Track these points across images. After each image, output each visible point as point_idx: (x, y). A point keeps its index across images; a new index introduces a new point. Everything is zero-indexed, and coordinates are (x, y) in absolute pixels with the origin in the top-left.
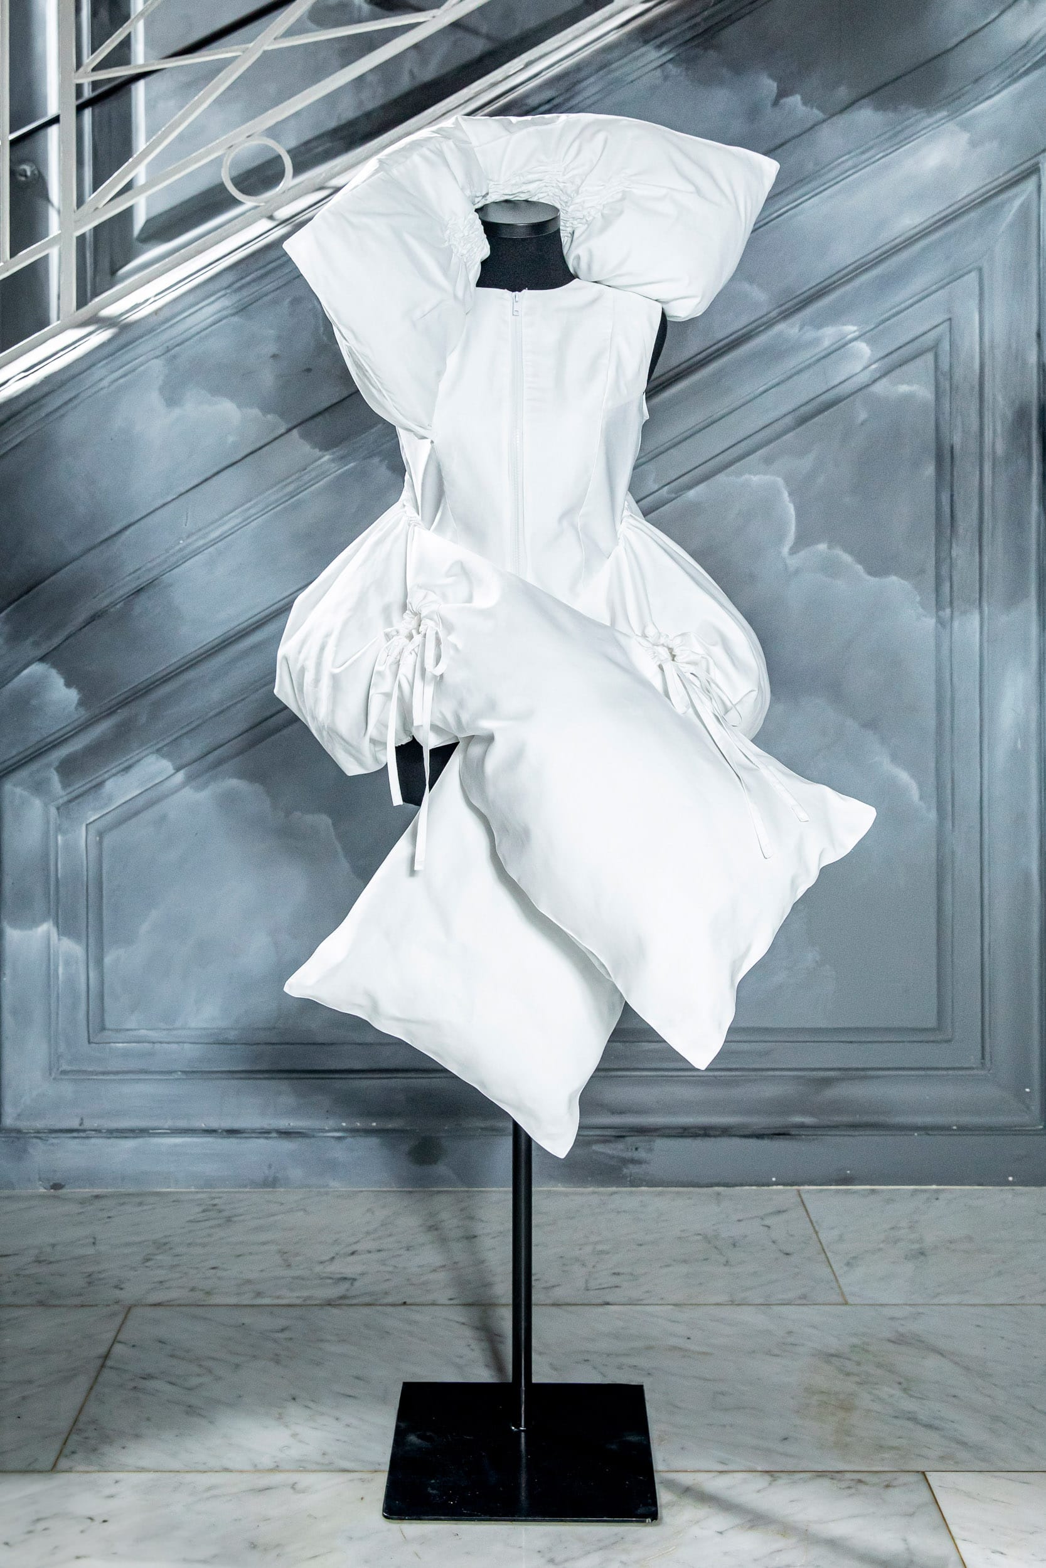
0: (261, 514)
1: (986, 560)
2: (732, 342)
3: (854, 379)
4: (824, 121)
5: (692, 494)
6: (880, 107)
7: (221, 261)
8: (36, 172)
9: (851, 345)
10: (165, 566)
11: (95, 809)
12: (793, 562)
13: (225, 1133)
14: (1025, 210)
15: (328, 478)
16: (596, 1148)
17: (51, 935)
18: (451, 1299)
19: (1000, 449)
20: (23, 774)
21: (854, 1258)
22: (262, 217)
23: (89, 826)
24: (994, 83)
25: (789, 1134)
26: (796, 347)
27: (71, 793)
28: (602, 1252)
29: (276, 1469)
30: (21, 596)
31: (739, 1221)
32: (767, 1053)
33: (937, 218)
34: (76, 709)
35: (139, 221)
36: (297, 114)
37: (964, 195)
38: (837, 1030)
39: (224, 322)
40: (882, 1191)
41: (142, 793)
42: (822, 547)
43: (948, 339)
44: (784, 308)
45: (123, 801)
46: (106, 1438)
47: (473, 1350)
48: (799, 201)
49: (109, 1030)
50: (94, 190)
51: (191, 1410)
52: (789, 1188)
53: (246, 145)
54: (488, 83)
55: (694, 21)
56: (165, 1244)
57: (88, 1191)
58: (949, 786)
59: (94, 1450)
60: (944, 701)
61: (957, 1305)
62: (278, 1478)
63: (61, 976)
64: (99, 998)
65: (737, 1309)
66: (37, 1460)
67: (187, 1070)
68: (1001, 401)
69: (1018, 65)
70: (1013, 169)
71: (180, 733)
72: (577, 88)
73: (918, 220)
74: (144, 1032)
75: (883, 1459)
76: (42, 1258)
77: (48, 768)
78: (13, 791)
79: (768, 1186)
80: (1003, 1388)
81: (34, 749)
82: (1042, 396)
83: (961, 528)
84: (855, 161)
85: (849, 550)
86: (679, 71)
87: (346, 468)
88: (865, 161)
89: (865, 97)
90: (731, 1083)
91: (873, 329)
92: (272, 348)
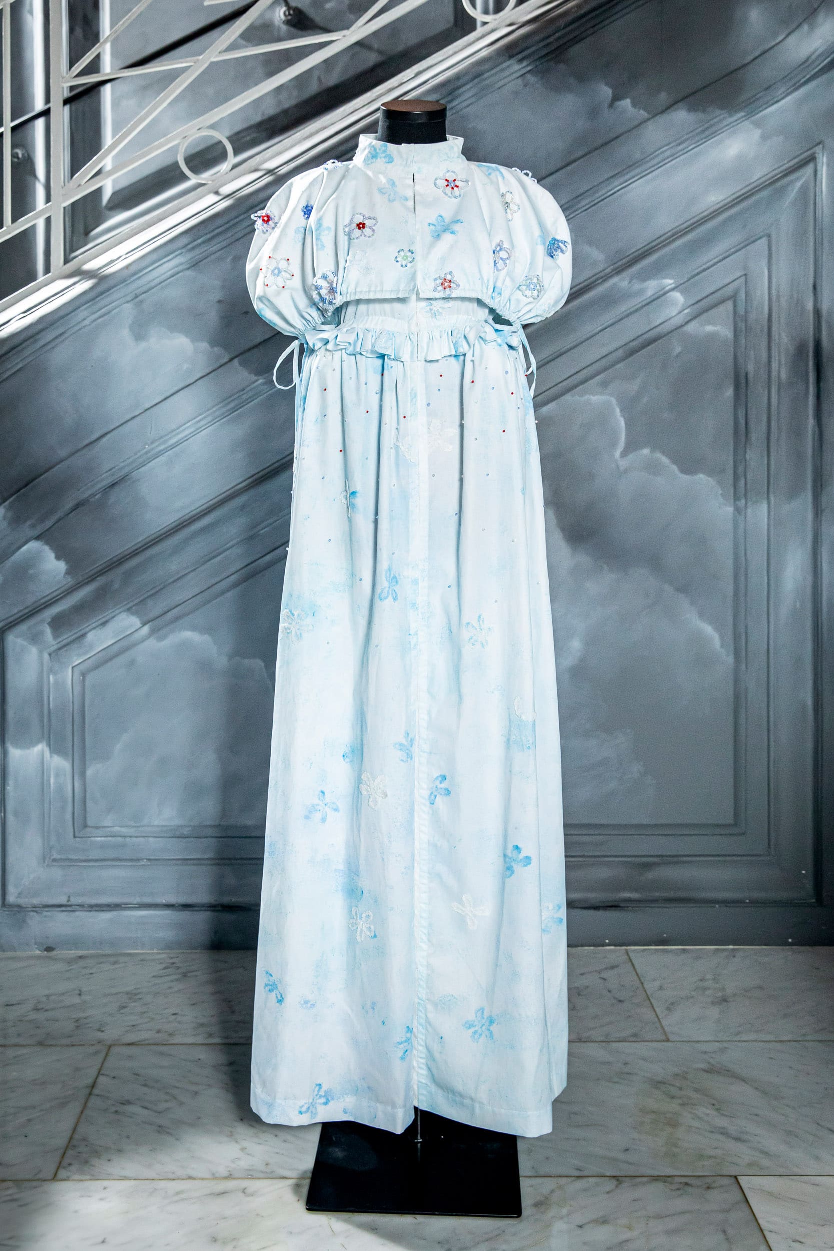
0: (210, 424)
1: (772, 463)
3: (666, 324)
4: (648, 119)
5: (545, 410)
6: (692, 109)
7: (178, 227)
8: (26, 155)
9: (668, 294)
10: (134, 465)
11: (79, 655)
12: (623, 463)
13: (181, 908)
14: (804, 191)
15: (261, 397)
17: (45, 753)
19: (784, 376)
20: (23, 627)
21: (672, 1004)
22: (210, 192)
23: (75, 669)
24: (781, 90)
25: (619, 907)
26: (627, 295)
27: (59, 642)
29: (230, 1177)
30: (21, 489)
31: (582, 974)
32: (602, 844)
33: (734, 197)
34: (64, 577)
35: (106, 196)
37: (756, 178)
38: (656, 826)
39: (180, 274)
40: (692, 950)
41: (115, 643)
42: (646, 451)
43: (744, 290)
44: (616, 266)
45: (101, 648)
46: (96, 1153)
48: (629, 182)
49: (90, 827)
51: (161, 1129)
52: (618, 948)
53: (197, 136)
54: (387, 88)
55: (548, 41)
56: (136, 994)
57: (74, 953)
58: (744, 636)
59: (86, 1162)
60: (740, 571)
61: (753, 1041)
62: (230, 1185)
63: (52, 788)
64: (82, 802)
65: (585, 1045)
66: (40, 1171)
67: (151, 858)
68: (785, 339)
69: (800, 76)
70: (794, 158)
71: (145, 596)
72: (457, 93)
73: (721, 197)
74: (117, 829)
75: (703, 1166)
76: (40, 1007)
77: (43, 623)
78: (14, 641)
79: (603, 946)
80: (794, 1108)
81: (30, 609)
82: (817, 335)
83: (754, 437)
84: (673, 151)
85: (665, 453)
86: (536, 79)
87: (275, 390)
88: (681, 151)
89: (680, 101)
90: (575, 867)
91: (686, 282)
92: (217, 295)
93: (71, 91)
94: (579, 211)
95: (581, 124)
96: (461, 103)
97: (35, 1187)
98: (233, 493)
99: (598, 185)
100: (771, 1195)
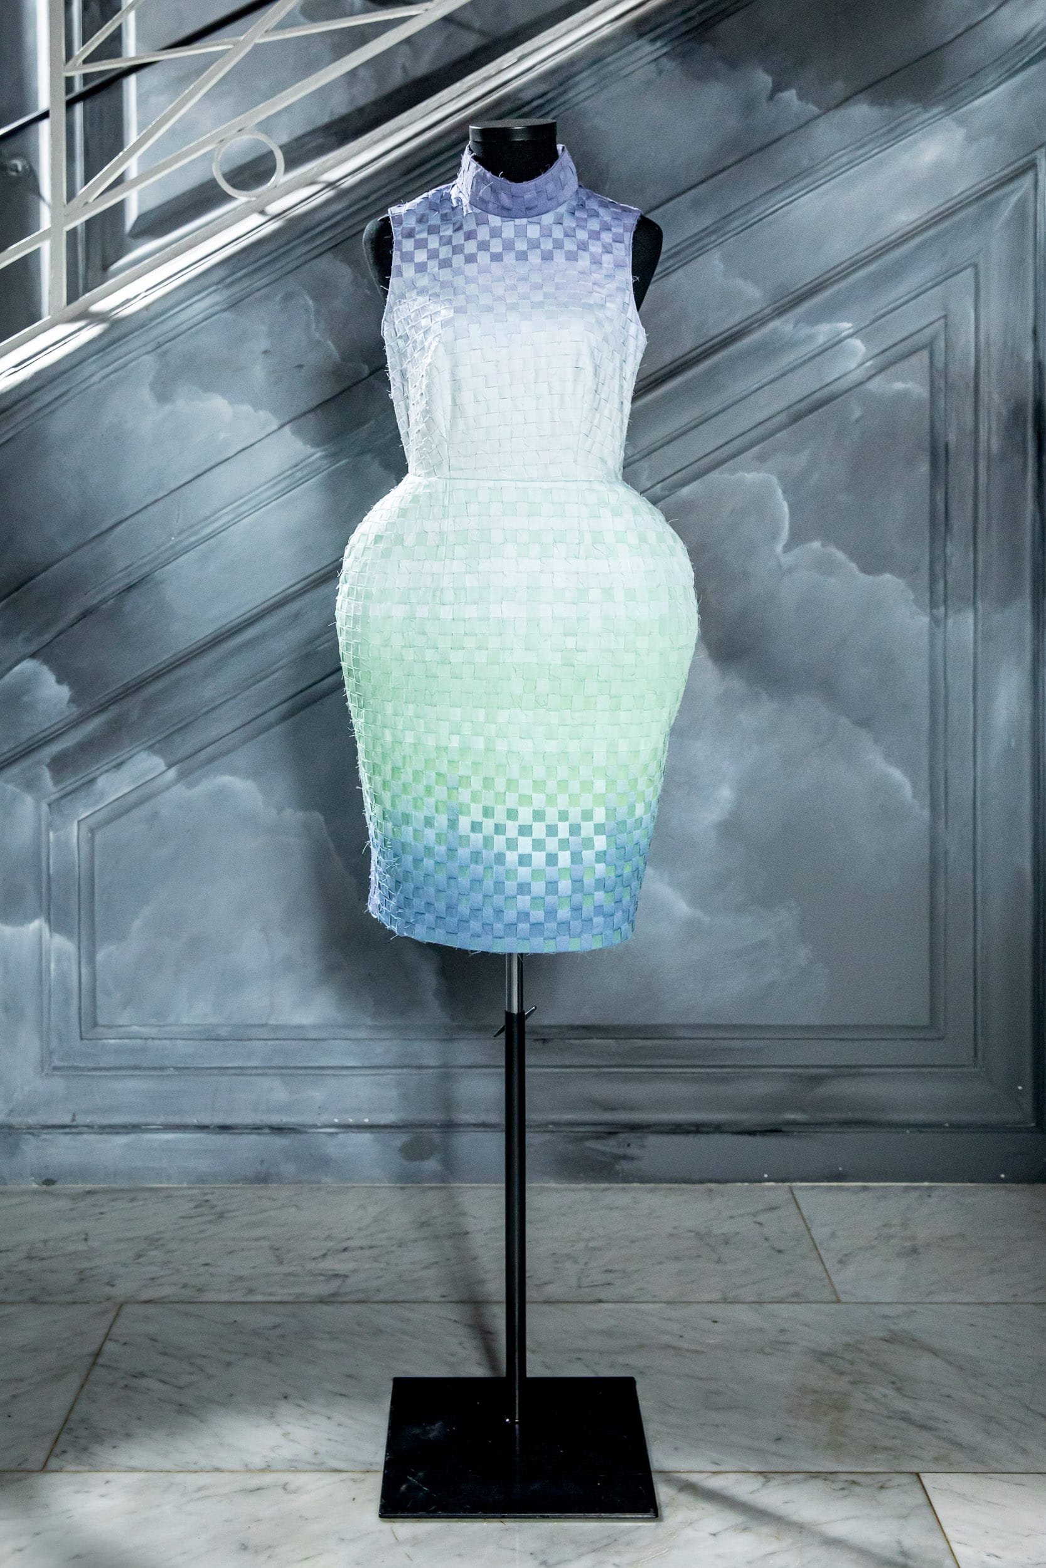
1: (980, 560)
2: (726, 338)
3: (842, 380)
4: (819, 116)
5: (685, 491)
6: (875, 102)
7: (213, 256)
8: (27, 167)
9: (845, 342)
10: (157, 562)
11: (86, 806)
12: (787, 560)
13: (217, 1129)
14: (1021, 208)
15: (320, 476)
16: (588, 1144)
17: (43, 931)
18: (444, 1296)
19: (995, 445)
20: (14, 771)
21: (846, 1255)
22: (253, 211)
23: (82, 823)
24: (992, 77)
25: (780, 1131)
26: (792, 344)
27: (62, 789)
28: (594, 1249)
29: (267, 1469)
30: (12, 592)
31: (732, 1217)
32: (759, 1050)
33: (931, 215)
34: (68, 705)
35: (131, 216)
36: (287, 109)
37: (958, 192)
39: (215, 317)
40: (875, 1188)
41: (133, 790)
42: (816, 545)
43: (943, 337)
44: (778, 304)
45: (115, 797)
46: (98, 1438)
47: (465, 1348)
48: (794, 197)
49: (101, 1026)
50: (86, 182)
51: (182, 1409)
52: (780, 1184)
53: (238, 139)
54: (481, 77)
55: (687, 16)
56: (158, 1240)
57: (80, 1187)
58: (943, 782)
59: (85, 1449)
60: (938, 703)
61: (950, 1303)
62: (269, 1478)
63: (52, 972)
64: (91, 994)
65: (730, 1307)
66: (26, 1460)
67: (179, 1066)
68: (996, 398)
69: (1016, 60)
70: (1009, 165)
71: (171, 730)
72: (571, 82)
73: (914, 216)
74: (135, 1028)
75: (877, 1460)
76: (34, 1254)
77: (39, 765)
78: (4, 785)
79: (760, 1181)
80: (997, 1388)
81: (25, 746)
82: (1038, 395)
83: (956, 526)
84: (851, 156)
85: (840, 547)
86: (674, 64)
87: (337, 465)
88: (861, 156)
89: (861, 91)
90: (724, 1080)
91: (868, 326)
92: (264, 344)
93: (85, 84)
94: (730, 235)
95: (732, 122)
96: (577, 95)
97: (19, 1480)
99: (754, 200)
100: (964, 1497)
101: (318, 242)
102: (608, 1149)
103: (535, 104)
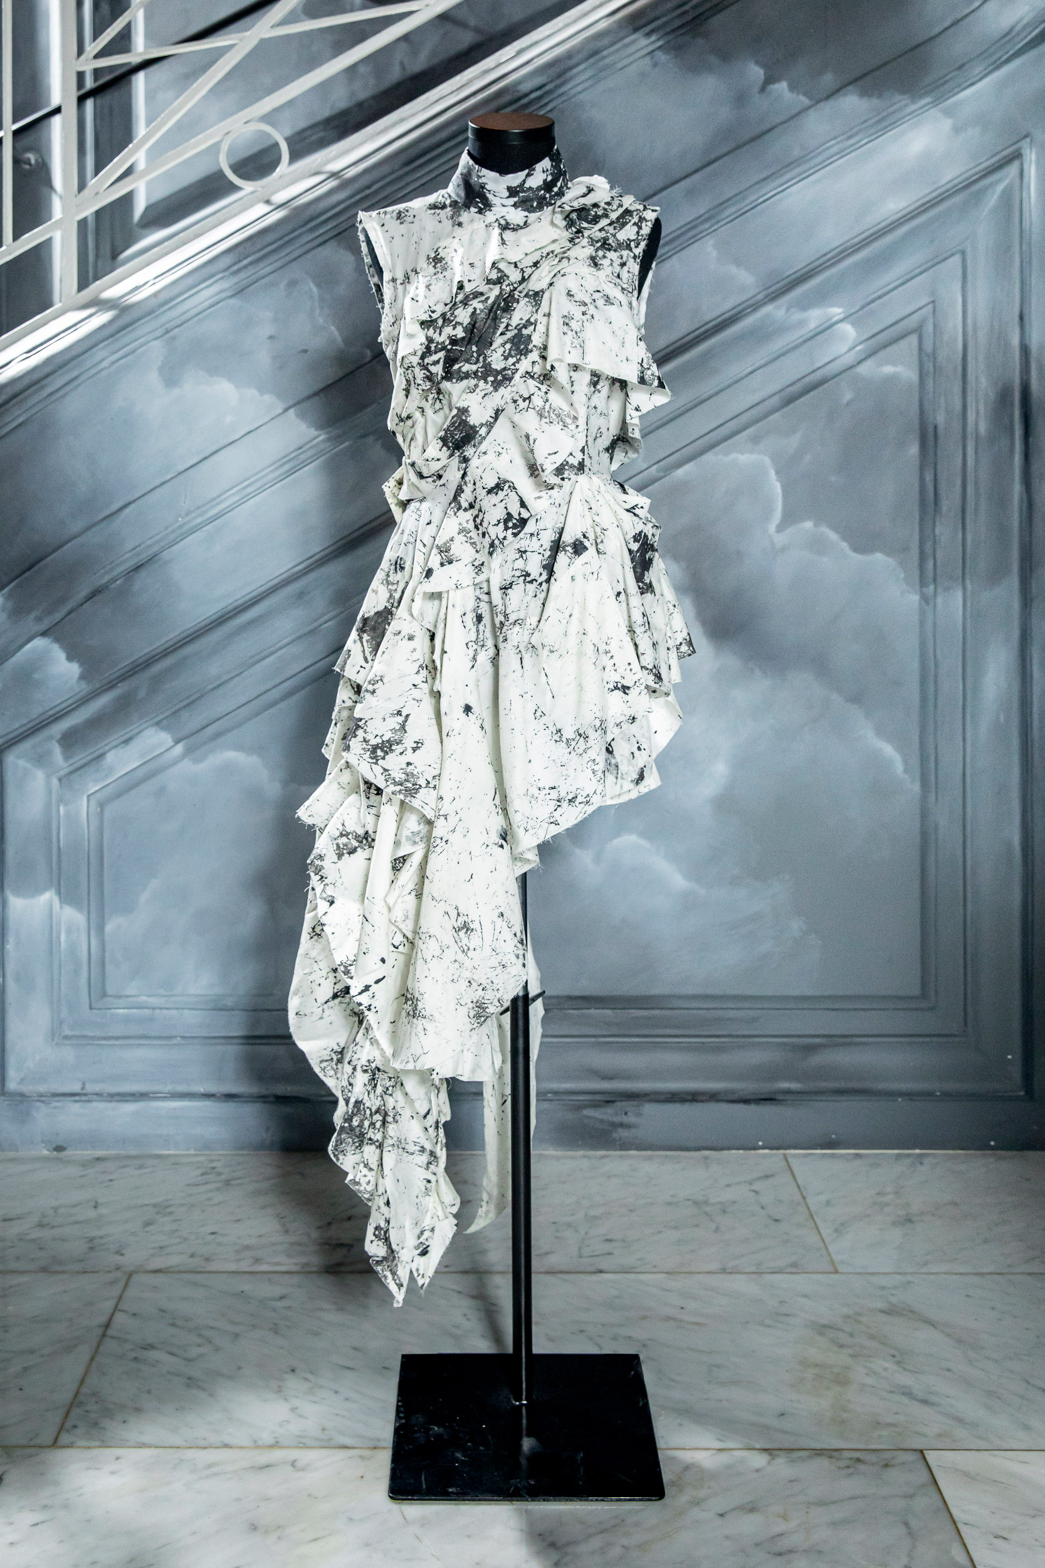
1: (969, 537)
2: (719, 324)
3: (837, 362)
4: (809, 107)
5: (680, 472)
6: (865, 93)
7: (220, 243)
8: (40, 160)
9: (837, 326)
10: (165, 543)
11: (96, 781)
12: (780, 540)
13: (223, 1098)
14: (1006, 196)
15: (324, 457)
16: (586, 1112)
17: (53, 903)
18: (447, 1266)
19: (983, 428)
20: (25, 746)
21: (842, 1224)
22: (258, 202)
23: (91, 798)
24: (978, 69)
25: (775, 1100)
26: (782, 329)
27: (72, 765)
28: (595, 1218)
29: (276, 1445)
30: (24, 572)
31: (728, 1186)
32: (754, 1019)
33: (919, 203)
34: (78, 682)
35: (140, 206)
36: (291, 103)
37: (948, 179)
38: (822, 998)
39: (221, 304)
40: (866, 1156)
41: (141, 765)
42: (808, 525)
43: (932, 322)
44: (770, 290)
45: (123, 772)
46: (108, 1412)
47: (468, 1320)
48: (785, 186)
49: (110, 996)
50: (96, 174)
51: (191, 1382)
52: (775, 1152)
53: (244, 131)
55: (683, 9)
56: (166, 1207)
57: (90, 1153)
58: (933, 758)
59: (96, 1424)
60: (928, 677)
61: (945, 1273)
62: (277, 1455)
63: (63, 945)
64: (101, 965)
65: (729, 1277)
66: (37, 1435)
67: (186, 1035)
68: (984, 382)
69: (1001, 53)
70: (994, 156)
71: (178, 707)
72: (568, 75)
73: (903, 204)
74: (144, 998)
75: (880, 1437)
76: (46, 1221)
77: (50, 740)
78: (15, 761)
79: (755, 1149)
80: (996, 1361)
81: (36, 722)
82: (1025, 377)
83: (945, 507)
84: (841, 146)
85: (834, 527)
86: (668, 57)
87: (342, 447)
88: (852, 145)
89: (850, 83)
90: (719, 1049)
91: (859, 311)
92: (268, 330)
93: (96, 80)
94: (724, 222)
95: (725, 113)
96: (573, 87)
97: (30, 1456)
98: (289, 577)
99: (746, 189)
100: (969, 1477)
101: (321, 231)
102: (605, 1117)
103: (533, 96)
